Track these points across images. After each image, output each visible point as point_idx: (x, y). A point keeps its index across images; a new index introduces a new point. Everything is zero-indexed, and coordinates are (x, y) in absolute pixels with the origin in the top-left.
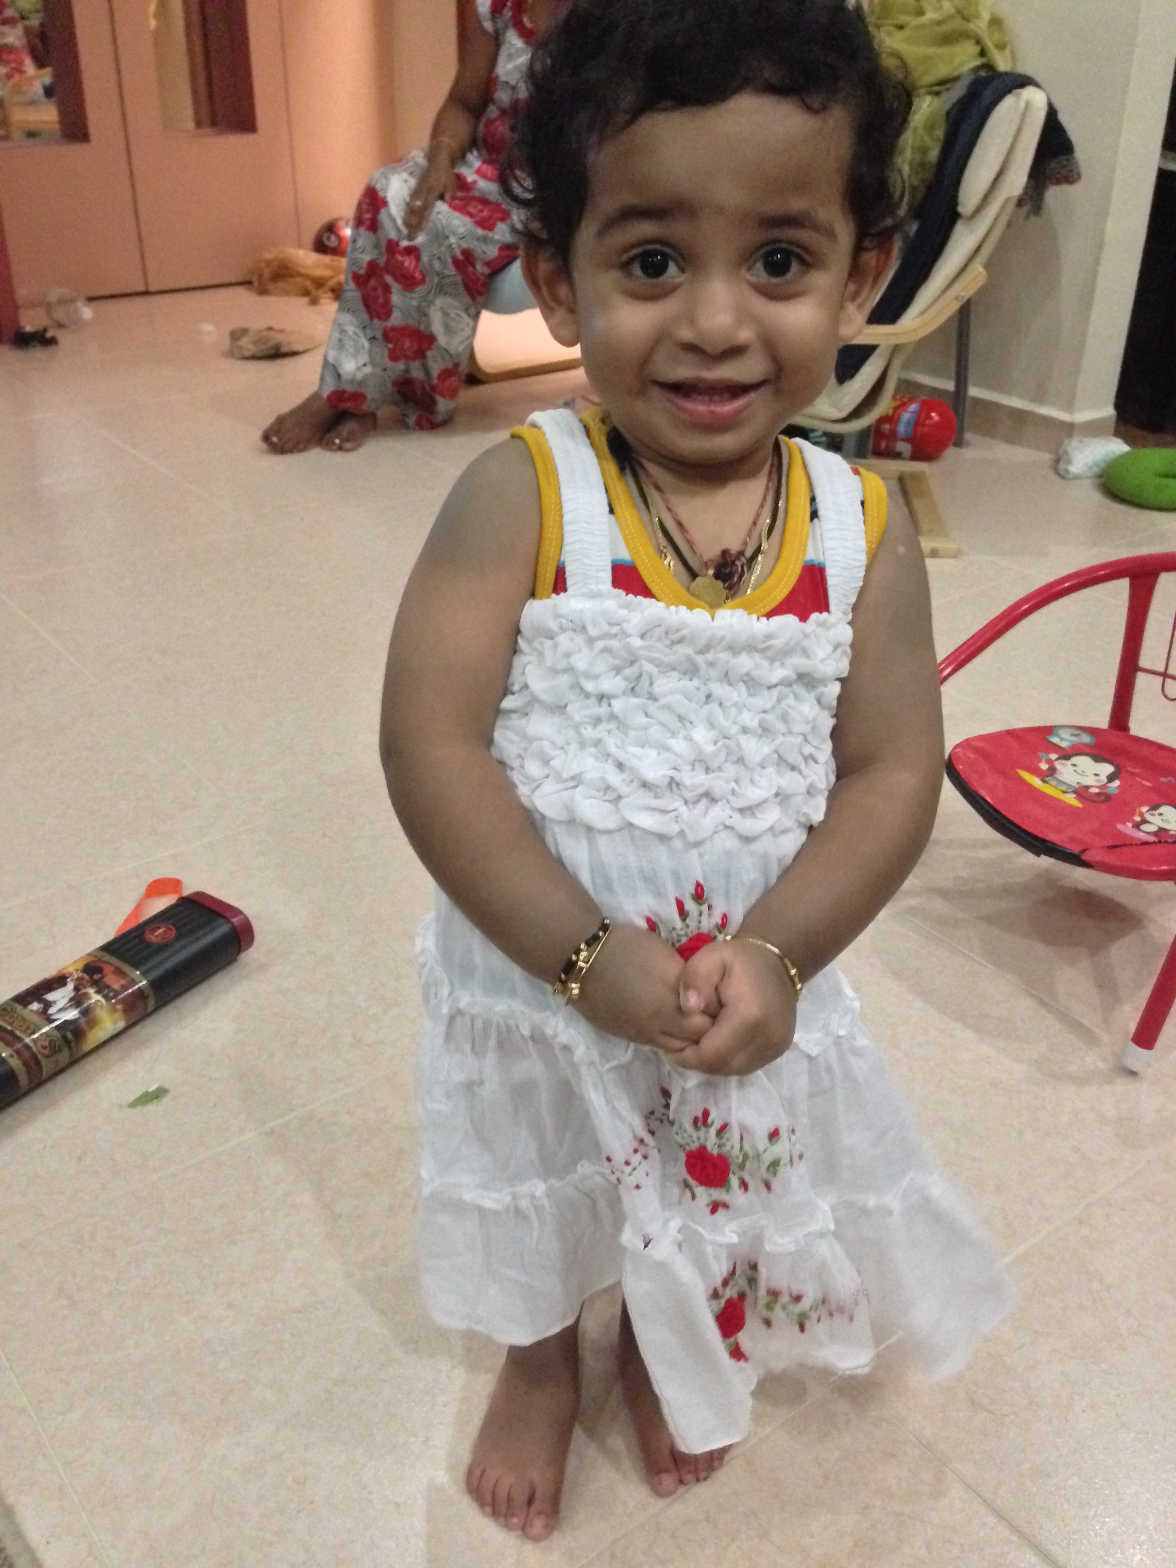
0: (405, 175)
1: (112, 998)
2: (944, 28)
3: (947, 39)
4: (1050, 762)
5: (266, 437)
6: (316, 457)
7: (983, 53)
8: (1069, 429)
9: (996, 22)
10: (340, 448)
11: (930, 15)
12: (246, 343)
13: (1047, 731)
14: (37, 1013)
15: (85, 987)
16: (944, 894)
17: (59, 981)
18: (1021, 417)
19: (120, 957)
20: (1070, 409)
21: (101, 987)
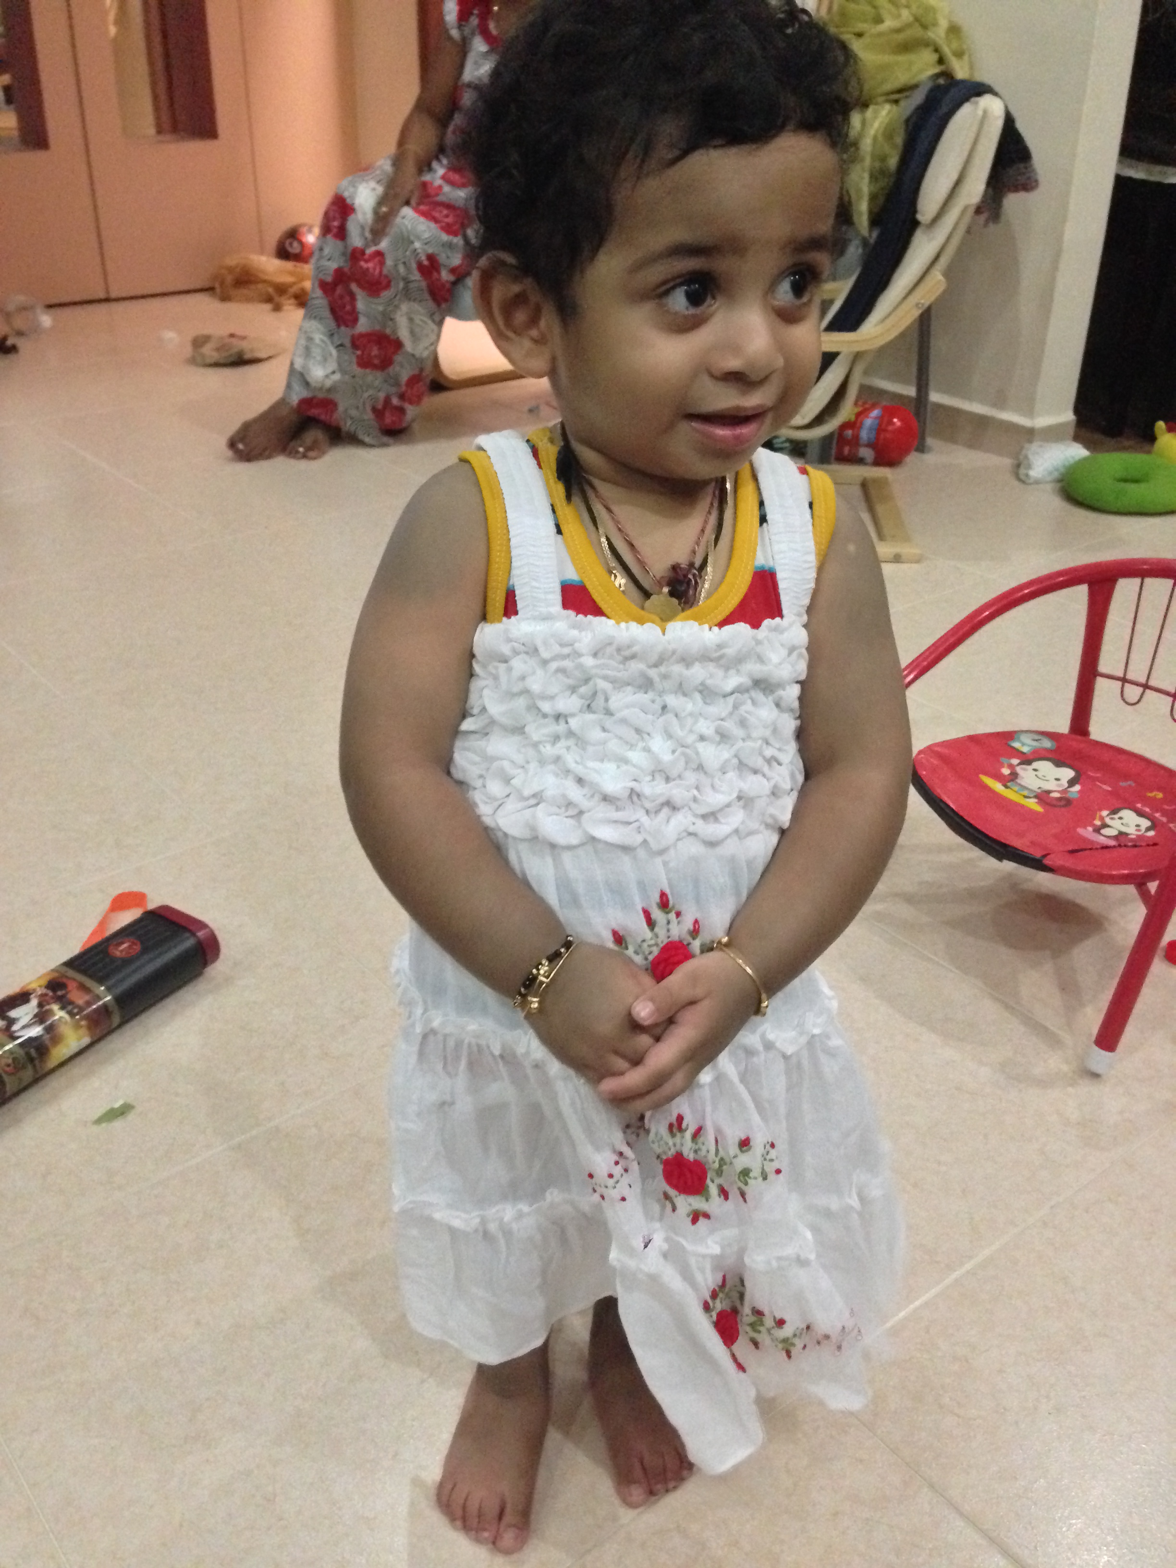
0: (372, 184)
1: (77, 1014)
2: (901, 37)
3: (906, 47)
4: (1011, 766)
5: (232, 444)
6: (281, 464)
7: (941, 61)
8: (1030, 434)
9: (954, 30)
10: (305, 456)
11: (889, 23)
12: (209, 351)
13: (1009, 736)
14: (2, 1031)
15: (49, 1004)
16: (909, 899)
17: (22, 998)
18: (982, 422)
19: (84, 972)
20: (1030, 412)
21: (65, 1003)
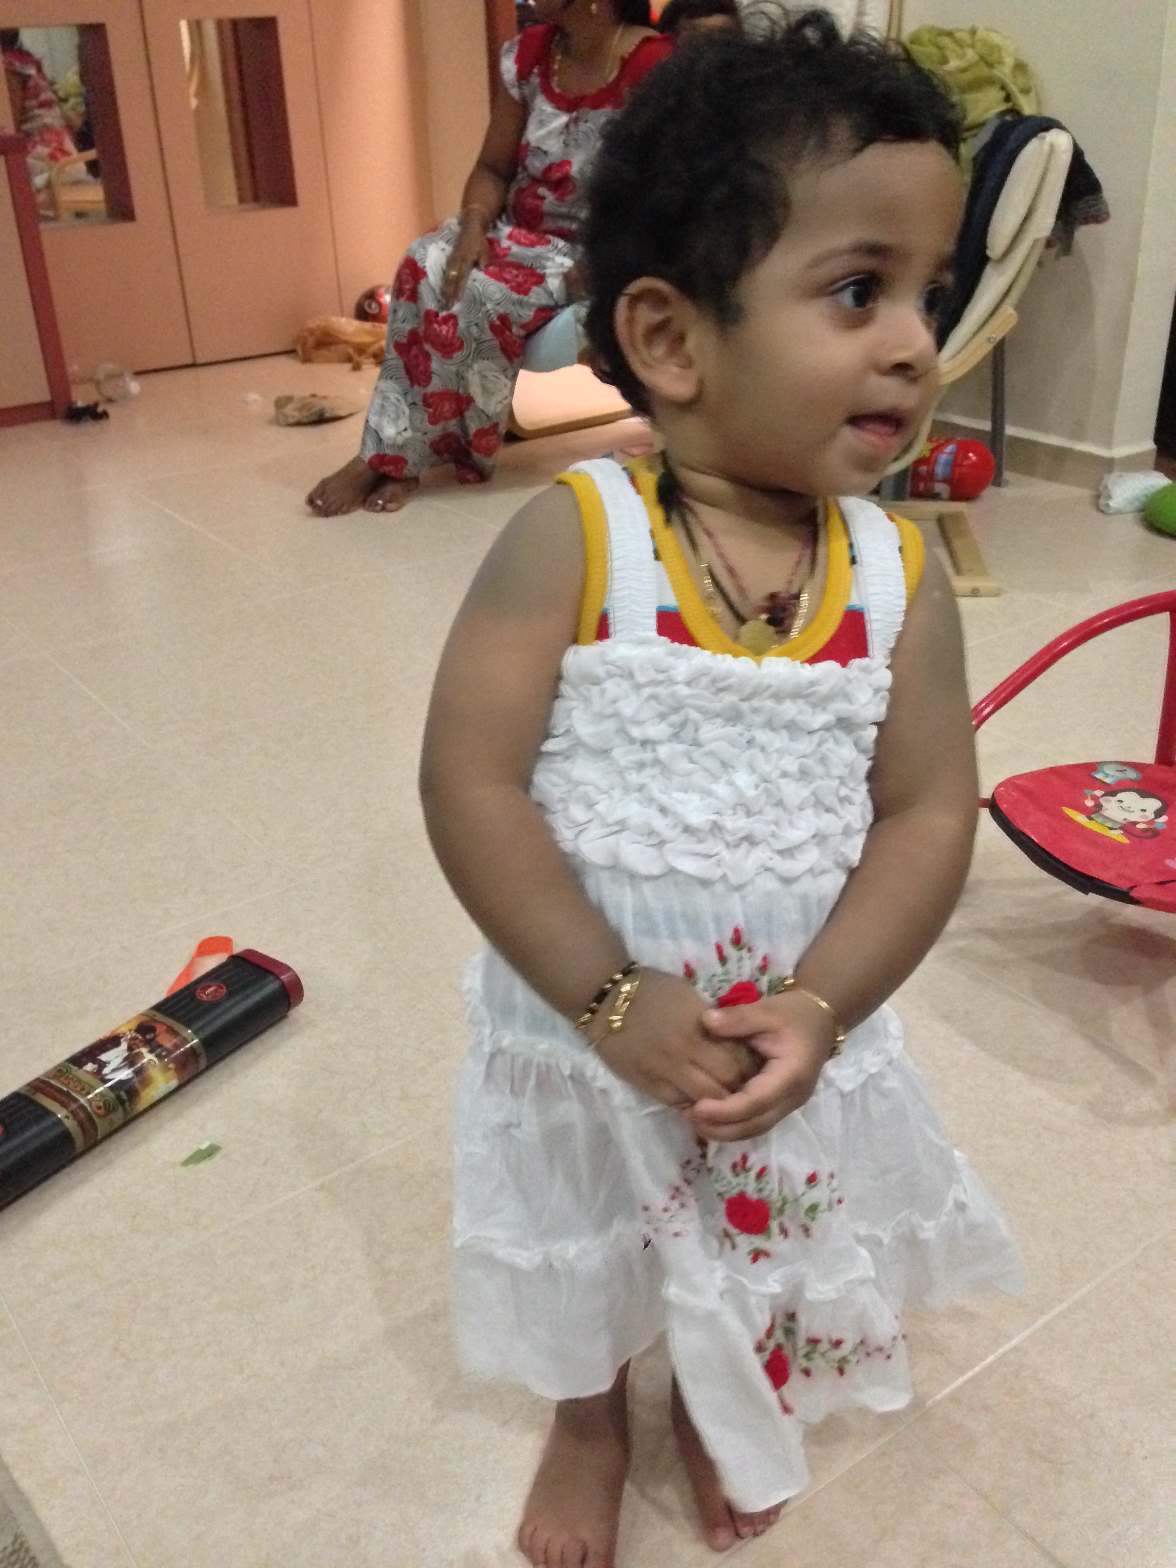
0: (442, 244)
1: (165, 1057)
2: (967, 77)
3: (972, 87)
4: (1095, 798)
5: (311, 501)
6: (360, 518)
7: (1008, 98)
8: (1109, 465)
9: (1020, 67)
10: (383, 509)
11: (954, 64)
12: (290, 411)
13: (1092, 767)
14: (93, 1074)
15: (138, 1047)
16: (992, 934)
17: (113, 1041)
18: (1060, 455)
19: (172, 1015)
20: (1109, 445)
21: (153, 1046)
